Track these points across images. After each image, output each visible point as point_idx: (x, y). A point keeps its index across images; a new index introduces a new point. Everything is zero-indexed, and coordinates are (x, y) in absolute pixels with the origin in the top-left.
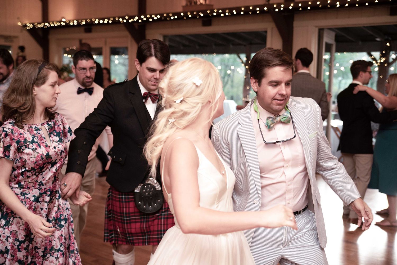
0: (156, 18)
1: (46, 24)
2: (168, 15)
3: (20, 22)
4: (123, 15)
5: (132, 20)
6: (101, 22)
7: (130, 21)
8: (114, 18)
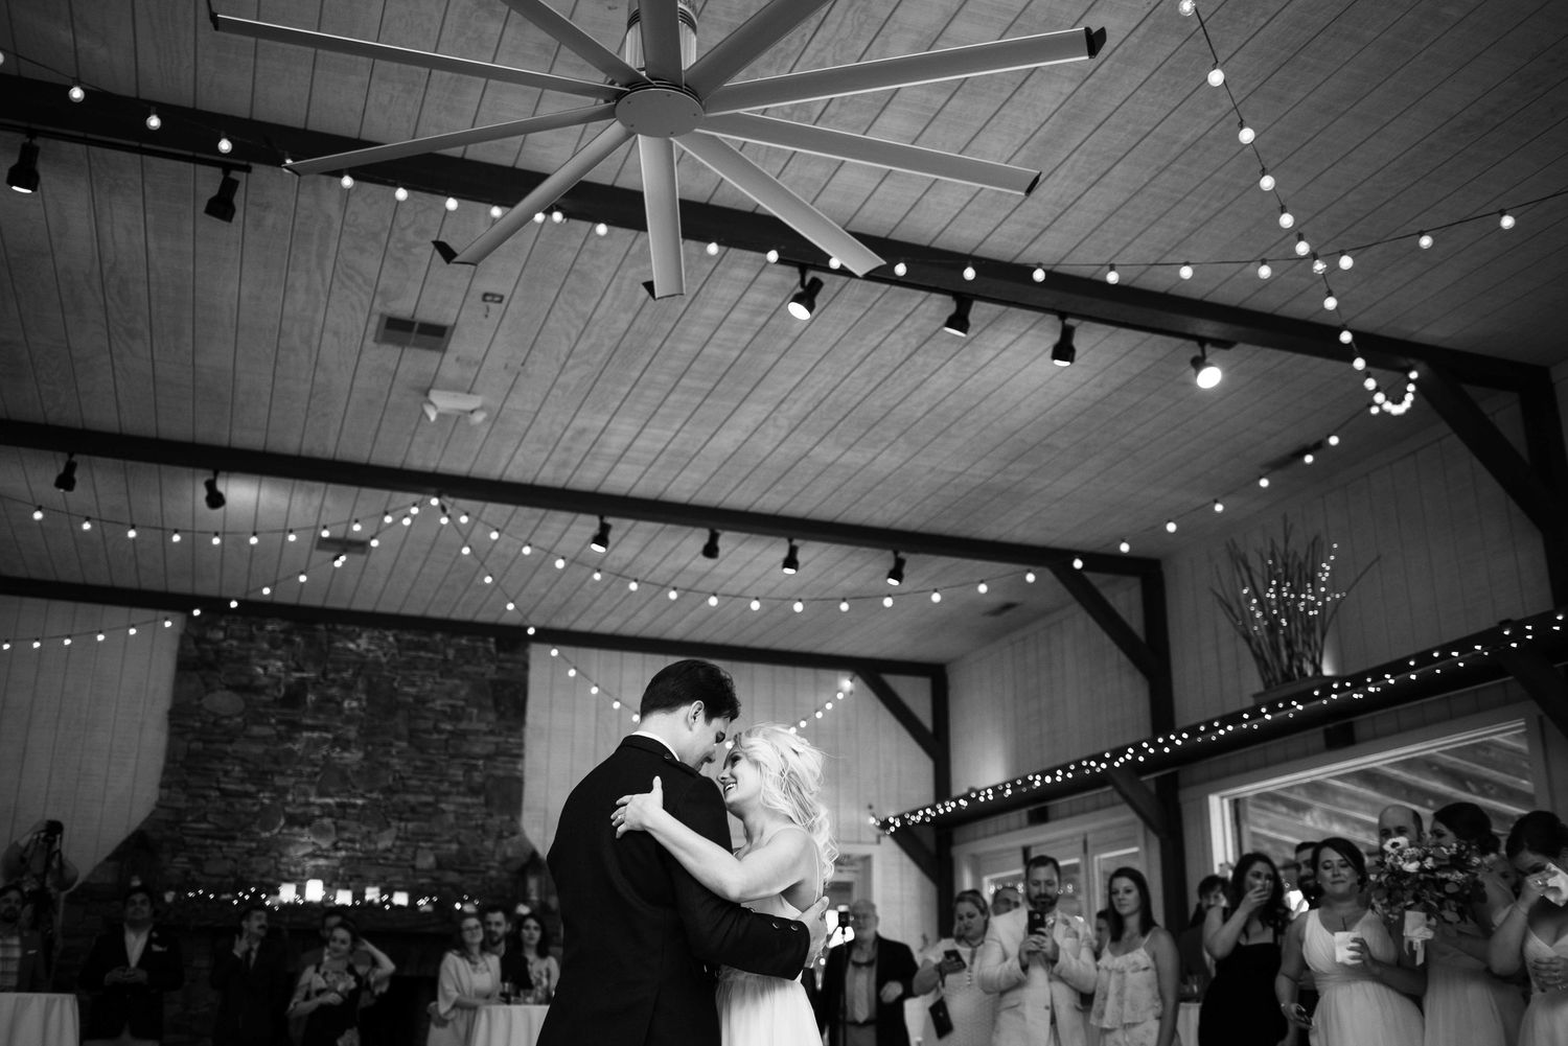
0: (1178, 742)
1: (928, 811)
2: (1209, 724)
3: (874, 816)
4: (1097, 751)
5: (1122, 760)
6: (1048, 779)
7: (1117, 764)
8: (1078, 763)
